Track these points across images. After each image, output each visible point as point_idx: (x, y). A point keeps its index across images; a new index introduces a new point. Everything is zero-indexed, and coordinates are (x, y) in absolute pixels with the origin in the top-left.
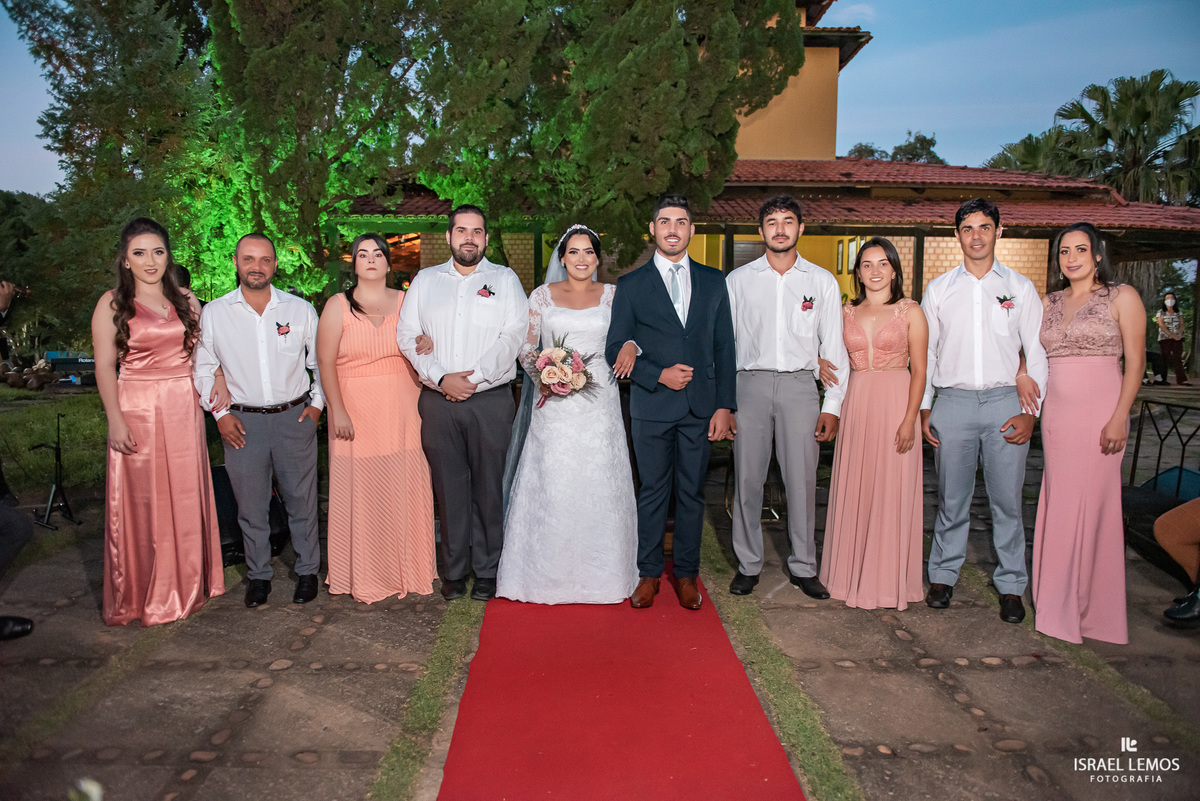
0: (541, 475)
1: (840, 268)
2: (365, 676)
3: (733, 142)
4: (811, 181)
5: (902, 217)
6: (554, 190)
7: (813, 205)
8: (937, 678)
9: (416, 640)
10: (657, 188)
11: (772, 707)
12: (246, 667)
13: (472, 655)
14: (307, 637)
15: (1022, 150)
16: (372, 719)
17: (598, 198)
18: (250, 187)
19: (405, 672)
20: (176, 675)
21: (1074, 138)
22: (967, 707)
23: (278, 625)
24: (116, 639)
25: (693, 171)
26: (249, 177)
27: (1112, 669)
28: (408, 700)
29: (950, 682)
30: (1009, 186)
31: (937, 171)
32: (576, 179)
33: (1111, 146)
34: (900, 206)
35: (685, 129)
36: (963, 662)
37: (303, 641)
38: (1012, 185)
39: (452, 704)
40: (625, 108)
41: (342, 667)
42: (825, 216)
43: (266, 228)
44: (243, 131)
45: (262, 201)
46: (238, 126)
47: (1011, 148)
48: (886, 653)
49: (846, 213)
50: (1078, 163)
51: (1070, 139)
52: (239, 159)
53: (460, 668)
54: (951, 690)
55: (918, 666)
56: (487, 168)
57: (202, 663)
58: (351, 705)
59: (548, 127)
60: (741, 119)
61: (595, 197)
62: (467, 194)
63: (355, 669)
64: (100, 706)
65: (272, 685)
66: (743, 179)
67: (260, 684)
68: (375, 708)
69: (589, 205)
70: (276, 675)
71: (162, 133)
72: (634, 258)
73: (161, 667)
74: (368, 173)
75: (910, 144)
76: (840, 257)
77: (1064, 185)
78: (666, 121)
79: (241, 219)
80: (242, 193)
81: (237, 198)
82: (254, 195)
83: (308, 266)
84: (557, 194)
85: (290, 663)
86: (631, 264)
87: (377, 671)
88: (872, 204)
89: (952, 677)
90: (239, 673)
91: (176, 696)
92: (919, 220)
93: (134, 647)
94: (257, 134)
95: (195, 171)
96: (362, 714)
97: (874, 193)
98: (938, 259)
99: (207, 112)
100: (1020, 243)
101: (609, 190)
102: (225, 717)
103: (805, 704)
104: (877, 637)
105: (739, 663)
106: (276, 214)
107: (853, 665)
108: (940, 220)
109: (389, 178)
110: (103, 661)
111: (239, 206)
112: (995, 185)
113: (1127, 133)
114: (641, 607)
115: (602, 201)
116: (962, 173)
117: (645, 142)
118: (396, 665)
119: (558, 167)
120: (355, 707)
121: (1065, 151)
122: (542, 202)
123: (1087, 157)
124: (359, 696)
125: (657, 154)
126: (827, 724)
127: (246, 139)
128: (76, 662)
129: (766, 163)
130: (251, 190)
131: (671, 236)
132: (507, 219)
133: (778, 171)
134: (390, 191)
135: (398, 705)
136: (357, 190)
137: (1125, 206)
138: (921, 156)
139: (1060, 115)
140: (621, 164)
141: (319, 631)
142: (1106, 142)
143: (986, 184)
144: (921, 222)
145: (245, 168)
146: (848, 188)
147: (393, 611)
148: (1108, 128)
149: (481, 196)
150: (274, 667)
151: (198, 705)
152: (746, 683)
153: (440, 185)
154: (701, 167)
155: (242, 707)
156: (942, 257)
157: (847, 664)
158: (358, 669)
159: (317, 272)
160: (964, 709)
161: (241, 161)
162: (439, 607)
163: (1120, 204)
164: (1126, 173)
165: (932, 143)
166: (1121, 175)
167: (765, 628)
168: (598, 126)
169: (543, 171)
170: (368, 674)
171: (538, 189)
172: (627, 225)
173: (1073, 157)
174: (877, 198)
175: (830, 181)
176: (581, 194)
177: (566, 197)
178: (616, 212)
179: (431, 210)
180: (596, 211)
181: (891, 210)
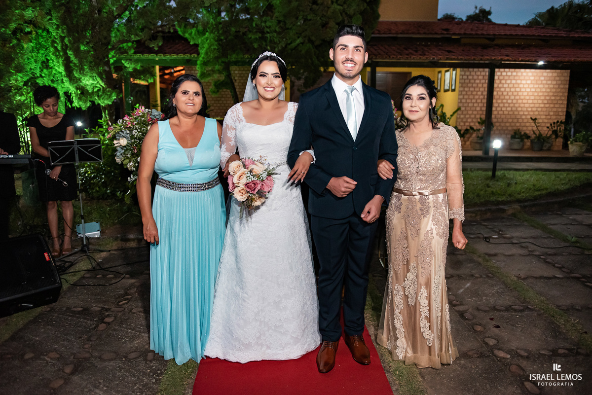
1: (439, 88)
3: (377, 7)
4: (424, 34)
5: (482, 56)
6: (263, 37)
7: (425, 49)
10: (330, 36)
15: (547, 16)
17: (291, 43)
18: (60, 34)
21: (580, 8)
26: (58, 27)
30: (548, 36)
32: (277, 30)
34: (480, 49)
38: (550, 36)
42: (434, 55)
43: (71, 62)
45: (67, 43)
49: (447, 54)
52: (49, 14)
61: (289, 42)
62: (207, 40)
66: (382, 32)
69: (286, 47)
72: (314, 82)
74: (139, 25)
75: (476, 14)
76: (439, 81)
79: (56, 56)
80: (56, 39)
81: (54, 42)
82: (62, 39)
83: (103, 87)
84: (266, 41)
86: (313, 86)
88: (462, 48)
92: (493, 58)
95: (21, 22)
97: (464, 41)
98: (501, 83)
100: (552, 73)
101: (298, 37)
106: (77, 52)
108: (507, 58)
111: (55, 47)
112: (539, 36)
115: (294, 45)
116: (517, 29)
119: (266, 22)
121: (574, 16)
122: (256, 46)
129: (395, 23)
130: (61, 37)
131: (347, 60)
132: (233, 57)
133: (403, 27)
134: (154, 38)
136: (133, 36)
140: (306, 20)
143: (533, 35)
144: (495, 59)
145: (54, 21)
146: (447, 38)
149: (216, 41)
153: (190, 34)
156: (503, 82)
159: (109, 91)
161: (51, 15)
165: (489, 13)
169: (256, 25)
171: (253, 37)
172: (310, 61)
174: (465, 44)
175: (436, 34)
176: (281, 40)
177: (271, 41)
178: (303, 52)
179: (186, 51)
180: (290, 51)
181: (474, 52)
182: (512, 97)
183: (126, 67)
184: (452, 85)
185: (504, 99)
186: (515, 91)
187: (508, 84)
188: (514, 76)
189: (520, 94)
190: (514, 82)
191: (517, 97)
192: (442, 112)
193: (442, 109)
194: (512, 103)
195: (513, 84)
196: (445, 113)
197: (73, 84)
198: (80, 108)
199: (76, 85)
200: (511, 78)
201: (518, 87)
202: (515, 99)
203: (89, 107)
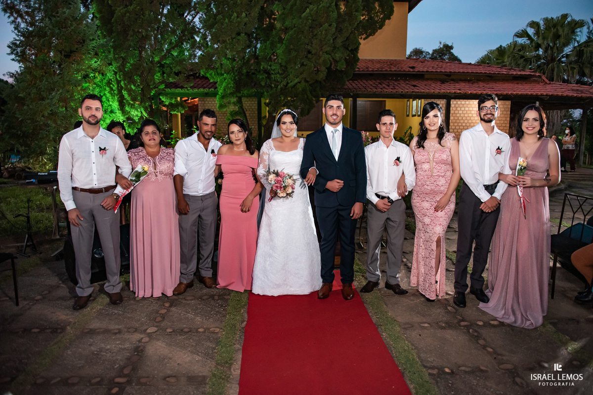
0: (270, 233)
1: (408, 114)
2: (194, 335)
3: (358, 53)
4: (395, 71)
5: (440, 90)
6: (269, 77)
7: (396, 84)
8: (469, 332)
9: (217, 315)
10: (321, 77)
11: (393, 349)
12: (135, 331)
13: (245, 323)
14: (162, 314)
15: (497, 53)
16: (200, 358)
17: (291, 82)
18: (116, 78)
19: (213, 333)
20: (100, 337)
21: (523, 47)
22: (484, 347)
23: (147, 308)
24: (68, 317)
25: (338, 68)
26: (115, 73)
27: (551, 326)
28: (217, 348)
29: (476, 334)
30: (492, 74)
31: (457, 65)
32: (280, 72)
33: (541, 52)
34: (439, 84)
35: (335, 47)
36: (480, 323)
37: (161, 317)
38: (494, 73)
39: (239, 350)
40: (305, 37)
41: (182, 330)
42: (402, 89)
43: (125, 99)
44: (112, 50)
45: (123, 85)
46: (110, 48)
47: (491, 52)
48: (445, 319)
49: (413, 88)
50: (524, 60)
51: (520, 48)
52: (110, 64)
53: (240, 330)
54: (476, 338)
55: (460, 326)
56: (234, 66)
57: (113, 330)
58: (189, 350)
59: (265, 46)
60: (361, 41)
61: (289, 81)
62: (225, 80)
63: (189, 332)
64: (65, 354)
65: (149, 341)
66: (361, 70)
67: (143, 341)
68: (201, 352)
69: (287, 85)
70: (150, 335)
71: (72, 52)
73: (92, 332)
74: (176, 70)
75: (441, 48)
76: (408, 108)
77: (519, 73)
78: (326, 44)
79: (111, 94)
80: (112, 81)
81: (109, 83)
82: (118, 82)
84: (270, 80)
85: (156, 329)
87: (200, 332)
88: (425, 82)
89: (476, 331)
90: (132, 335)
91: (102, 348)
93: (78, 321)
94: (120, 52)
95: (88, 70)
96: (195, 356)
97: (426, 76)
98: (456, 110)
99: (95, 41)
101: (297, 78)
102: (128, 359)
103: (408, 347)
104: (439, 311)
105: (374, 325)
106: (130, 91)
107: (429, 326)
108: (458, 91)
109: (187, 73)
110: (63, 329)
111: (110, 87)
112: (485, 73)
113: (549, 45)
114: (323, 298)
115: (293, 84)
116: (469, 67)
117: (315, 54)
118: (209, 329)
119: (270, 66)
120: (191, 353)
121: (518, 54)
122: (263, 84)
123: (529, 57)
124: (192, 346)
125: (321, 61)
126: (419, 357)
127: (114, 54)
128: (50, 330)
129: (372, 61)
131: (334, 115)
132: (245, 92)
133: (378, 66)
134: (187, 80)
135: (212, 351)
136: (170, 79)
137: (548, 84)
138: (446, 55)
139: (516, 36)
140: (302, 65)
141: (169, 311)
142: (538, 50)
143: (481, 73)
144: (449, 92)
145: (113, 68)
146: (413, 74)
147: (204, 300)
148: (540, 43)
149: (232, 81)
150: (148, 331)
151: (114, 352)
152: (379, 335)
153: (211, 75)
154: (342, 66)
155: (136, 353)
156: (459, 109)
157: (426, 325)
158: (190, 331)
160: (483, 348)
161: (112, 65)
162: (225, 297)
163: (546, 83)
164: (548, 65)
165: (451, 48)
166: (545, 67)
167: (385, 306)
168: (291, 46)
169: (263, 68)
170: (195, 334)
171: (261, 77)
172: (306, 96)
173: (522, 57)
174: (428, 79)
175: (404, 71)
176: (282, 80)
177: (275, 81)
178: (300, 89)
179: (205, 86)
180: (290, 89)
181: (434, 86)
182: (466, 121)
183: (163, 101)
184: (418, 112)
185: (460, 123)
186: (468, 116)
187: (463, 111)
188: (467, 104)
189: (472, 118)
190: (467, 109)
191: (470, 121)
192: (410, 133)
193: (411, 130)
194: (466, 126)
195: (467, 111)
196: (412, 134)
197: (124, 116)
198: (130, 133)
199: (127, 116)
200: (465, 106)
201: (470, 113)
202: (468, 123)
203: (136, 133)
